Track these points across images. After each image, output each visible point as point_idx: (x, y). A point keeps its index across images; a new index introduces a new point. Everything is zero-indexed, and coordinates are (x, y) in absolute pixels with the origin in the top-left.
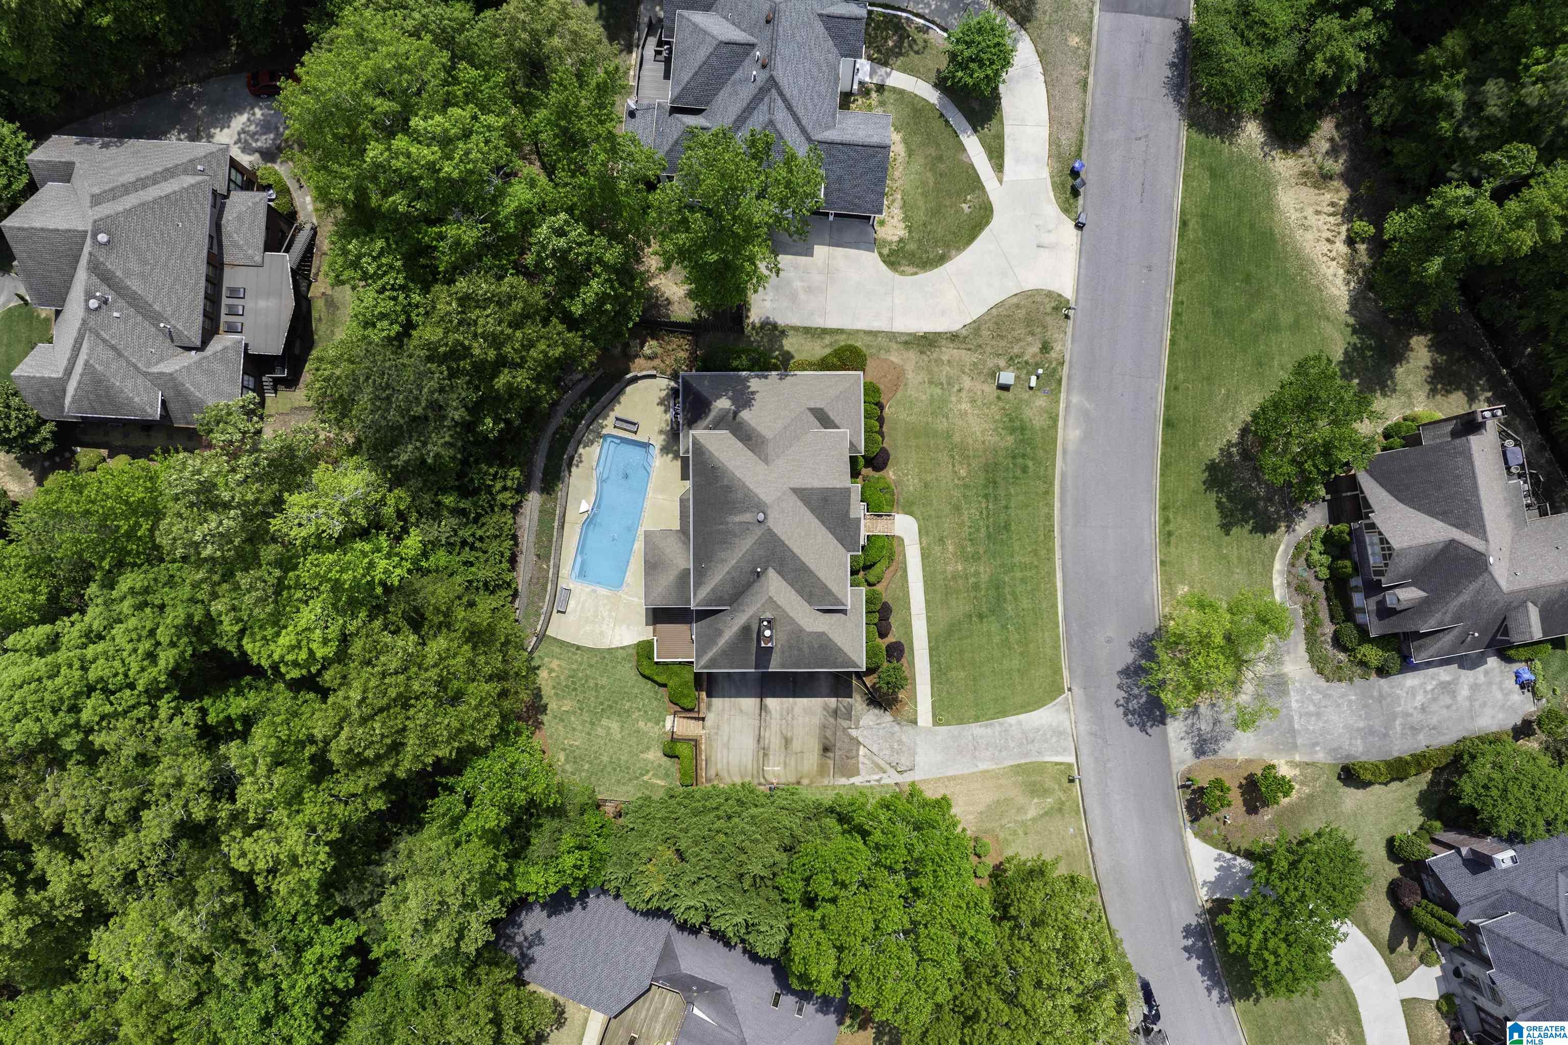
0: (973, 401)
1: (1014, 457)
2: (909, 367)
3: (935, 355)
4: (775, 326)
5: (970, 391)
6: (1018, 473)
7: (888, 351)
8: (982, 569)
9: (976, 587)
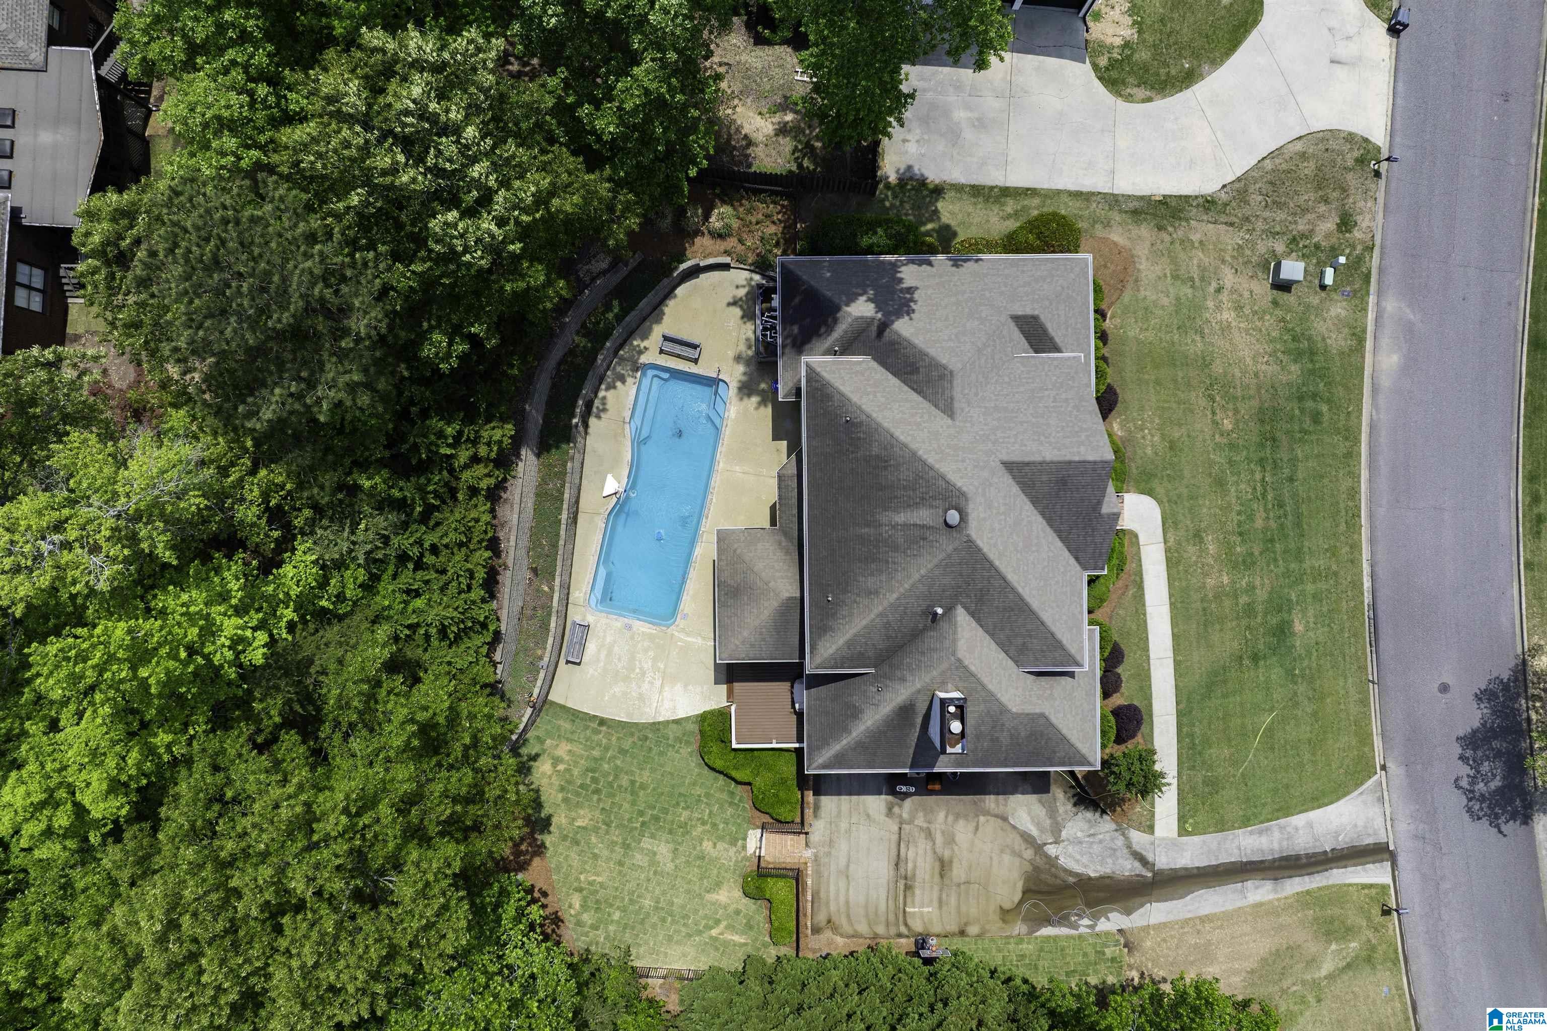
0: (1238, 308)
1: (1301, 399)
2: (1142, 251)
3: (1180, 233)
4: (922, 182)
5: (1233, 291)
6: (1308, 424)
7: (1107, 225)
8: (1258, 582)
9: (1250, 611)
